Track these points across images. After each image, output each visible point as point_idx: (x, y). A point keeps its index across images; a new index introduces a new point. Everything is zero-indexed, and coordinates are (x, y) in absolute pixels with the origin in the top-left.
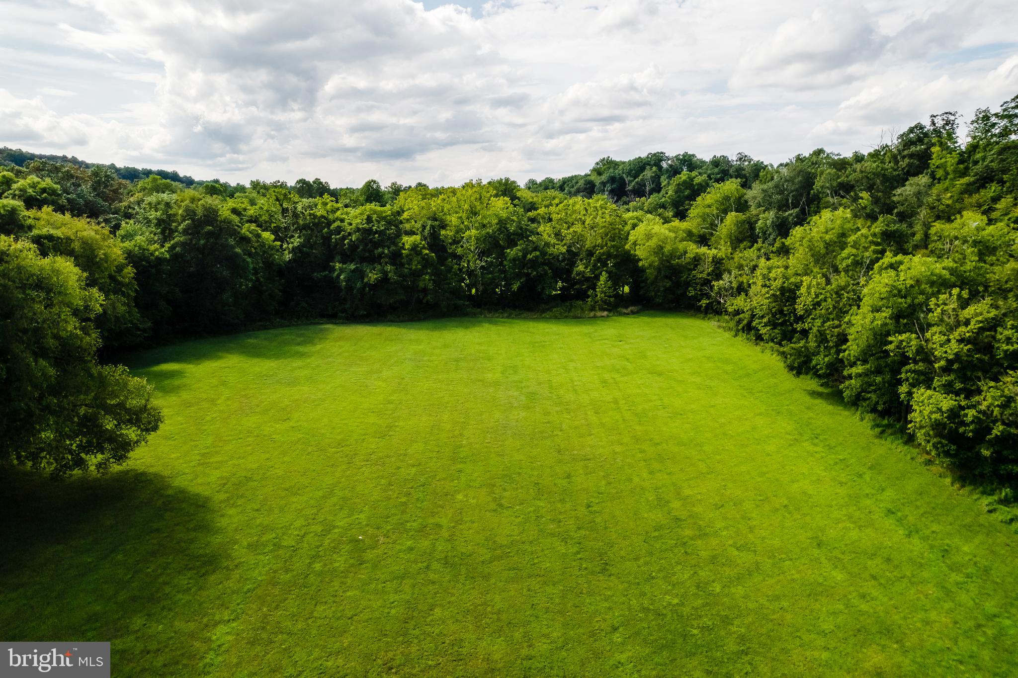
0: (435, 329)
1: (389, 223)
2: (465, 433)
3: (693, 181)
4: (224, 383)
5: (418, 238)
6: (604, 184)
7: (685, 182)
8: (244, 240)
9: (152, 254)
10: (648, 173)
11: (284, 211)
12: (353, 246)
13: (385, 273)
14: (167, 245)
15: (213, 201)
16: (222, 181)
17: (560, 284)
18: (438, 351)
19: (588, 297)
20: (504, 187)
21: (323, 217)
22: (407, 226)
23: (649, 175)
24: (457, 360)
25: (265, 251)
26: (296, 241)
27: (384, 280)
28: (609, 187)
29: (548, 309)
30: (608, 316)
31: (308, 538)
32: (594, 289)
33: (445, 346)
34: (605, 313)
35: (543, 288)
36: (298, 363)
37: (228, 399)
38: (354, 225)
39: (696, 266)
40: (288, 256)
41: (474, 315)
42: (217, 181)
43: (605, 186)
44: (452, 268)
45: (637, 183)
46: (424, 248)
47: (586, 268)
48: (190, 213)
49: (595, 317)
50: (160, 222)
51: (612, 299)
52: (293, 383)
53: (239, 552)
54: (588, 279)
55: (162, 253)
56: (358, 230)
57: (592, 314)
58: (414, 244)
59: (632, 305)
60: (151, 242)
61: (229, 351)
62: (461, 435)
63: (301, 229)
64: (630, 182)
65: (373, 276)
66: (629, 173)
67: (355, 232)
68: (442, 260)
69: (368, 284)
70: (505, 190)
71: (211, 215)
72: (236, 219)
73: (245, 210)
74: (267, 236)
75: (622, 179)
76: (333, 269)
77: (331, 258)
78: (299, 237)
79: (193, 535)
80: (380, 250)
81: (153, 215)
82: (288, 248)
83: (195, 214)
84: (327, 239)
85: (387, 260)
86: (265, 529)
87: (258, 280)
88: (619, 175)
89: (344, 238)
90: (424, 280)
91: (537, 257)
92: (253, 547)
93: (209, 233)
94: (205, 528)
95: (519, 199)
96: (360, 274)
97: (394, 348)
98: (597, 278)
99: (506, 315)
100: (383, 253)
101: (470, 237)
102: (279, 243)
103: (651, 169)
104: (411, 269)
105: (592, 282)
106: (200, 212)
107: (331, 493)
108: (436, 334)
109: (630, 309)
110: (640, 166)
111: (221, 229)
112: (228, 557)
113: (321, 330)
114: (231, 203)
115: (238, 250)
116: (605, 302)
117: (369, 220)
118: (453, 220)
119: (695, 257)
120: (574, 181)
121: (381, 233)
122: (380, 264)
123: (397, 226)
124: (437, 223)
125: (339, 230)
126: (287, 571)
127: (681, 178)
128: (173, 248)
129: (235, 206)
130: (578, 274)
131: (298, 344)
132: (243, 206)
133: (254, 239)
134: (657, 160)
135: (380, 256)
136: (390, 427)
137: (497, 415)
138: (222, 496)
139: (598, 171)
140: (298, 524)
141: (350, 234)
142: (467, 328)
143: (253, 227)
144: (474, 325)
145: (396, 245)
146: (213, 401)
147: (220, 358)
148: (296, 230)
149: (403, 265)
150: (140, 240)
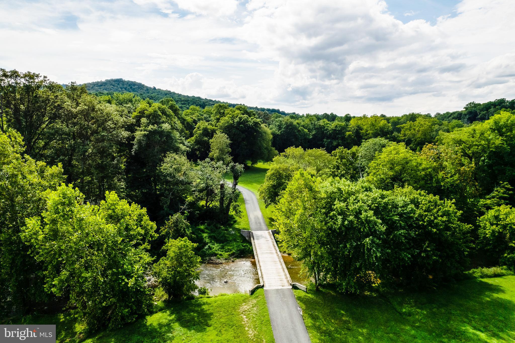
1: (343, 128)
5: (351, 132)
8: (299, 131)
9: (276, 133)
10: (492, 109)
11: (312, 123)
12: (330, 134)
15: (292, 120)
16: (296, 113)
21: (322, 126)
22: (349, 129)
25: (305, 135)
26: (314, 132)
40: (311, 137)
42: (294, 113)
43: (466, 115)
45: (483, 114)
46: (353, 136)
50: (279, 125)
56: (332, 129)
58: (350, 135)
60: (276, 130)
63: (315, 129)
65: (335, 144)
68: (359, 140)
69: (333, 146)
70: (412, 118)
71: (291, 124)
72: (298, 125)
74: (306, 130)
75: (476, 112)
76: (323, 141)
77: (323, 138)
80: (338, 136)
81: (277, 124)
82: (311, 134)
83: (287, 124)
84: (323, 132)
85: (340, 139)
88: (476, 110)
89: (328, 132)
93: (291, 129)
96: (331, 143)
102: (309, 133)
104: (347, 142)
106: (289, 123)
111: (293, 128)
114: (297, 121)
115: (297, 133)
117: (336, 127)
120: (456, 114)
121: (339, 130)
122: (338, 140)
123: (345, 129)
124: (359, 129)
125: (327, 129)
128: (281, 132)
132: (300, 122)
133: (302, 131)
135: (338, 138)
139: (467, 109)
141: (330, 131)
143: (302, 128)
145: (344, 134)
149: (345, 141)
150: (274, 130)
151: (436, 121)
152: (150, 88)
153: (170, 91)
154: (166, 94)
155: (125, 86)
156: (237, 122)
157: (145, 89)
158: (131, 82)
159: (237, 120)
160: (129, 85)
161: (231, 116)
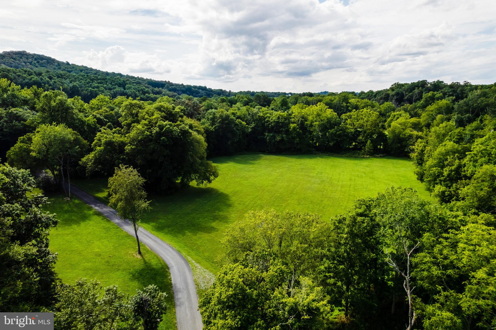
0: (298, 158)
1: (286, 119)
2: (297, 188)
3: (434, 96)
4: (230, 170)
5: (295, 125)
6: (393, 96)
7: (430, 97)
8: (236, 125)
9: (210, 130)
10: (416, 91)
11: (249, 114)
12: (272, 127)
13: (283, 137)
14: (214, 126)
17: (354, 144)
18: (297, 166)
19: (362, 149)
20: (343, 98)
21: (262, 116)
22: (293, 120)
23: (417, 92)
24: (303, 169)
25: (243, 128)
26: (253, 125)
27: (282, 140)
28: (395, 97)
29: (345, 154)
30: (369, 157)
31: (251, 204)
32: (365, 147)
33: (300, 164)
34: (368, 156)
35: (343, 145)
36: (251, 166)
37: (231, 174)
38: (273, 120)
39: (409, 139)
40: (250, 130)
41: (315, 154)
43: (393, 97)
44: (308, 136)
45: (409, 96)
46: (298, 128)
47: (363, 138)
48: (221, 116)
49: (363, 158)
50: (212, 119)
51: (372, 151)
52: (250, 171)
53: (236, 204)
54: (363, 142)
55: (212, 129)
56: (274, 121)
57: (362, 156)
58: (294, 127)
59: (381, 154)
60: (209, 125)
61: (231, 161)
62: (295, 188)
63: (254, 121)
64: (406, 95)
65: (278, 138)
66: (407, 91)
67: (273, 122)
68: (304, 133)
69: (276, 141)
71: (227, 117)
72: (234, 117)
73: (237, 113)
74: (244, 123)
75: (402, 93)
76: (265, 135)
77: (264, 131)
78: (254, 123)
79: (225, 200)
80: (282, 129)
81: (210, 117)
82: (250, 127)
83: (223, 117)
84: (263, 124)
85: (284, 133)
86: (241, 201)
87: (240, 138)
88: (401, 91)
89: (269, 124)
90: (297, 140)
91: (341, 133)
92: (239, 204)
93: (227, 123)
94: (228, 199)
95: (350, 103)
96: (274, 137)
97: (282, 164)
98: (366, 142)
99: (327, 154)
100: (283, 130)
101: (316, 125)
102: (247, 126)
103: (418, 89)
104: (292, 136)
105: (364, 143)
106: (224, 116)
107: (257, 197)
108: (299, 160)
109: (379, 155)
110: (414, 86)
111: (230, 122)
112: (233, 205)
113: (259, 156)
115: (234, 128)
116: (369, 152)
117: (279, 118)
118: (310, 118)
119: (409, 135)
120: (381, 93)
121: (282, 123)
122: (281, 134)
123: (289, 120)
124: (303, 119)
125: (268, 121)
126: (246, 208)
127: (428, 95)
128: (216, 127)
129: (233, 111)
130: (359, 140)
131: (251, 160)
132: (236, 112)
133: (239, 125)
134: (423, 84)
135: (282, 131)
136: (275, 185)
137: (309, 185)
138: (231, 194)
139: (392, 89)
140: (249, 201)
141: (272, 123)
142: (311, 158)
143: (240, 120)
144: (314, 158)
145: (288, 127)
146: (227, 174)
147: (228, 163)
148: (252, 121)
149: (289, 135)
150: (206, 125)
151: (367, 103)
152: (63, 63)
153: (86, 67)
154: (81, 71)
155: (30, 60)
156: (157, 132)
157: (56, 64)
158: (38, 55)
159: (156, 130)
160: (35, 60)
161: (146, 122)
